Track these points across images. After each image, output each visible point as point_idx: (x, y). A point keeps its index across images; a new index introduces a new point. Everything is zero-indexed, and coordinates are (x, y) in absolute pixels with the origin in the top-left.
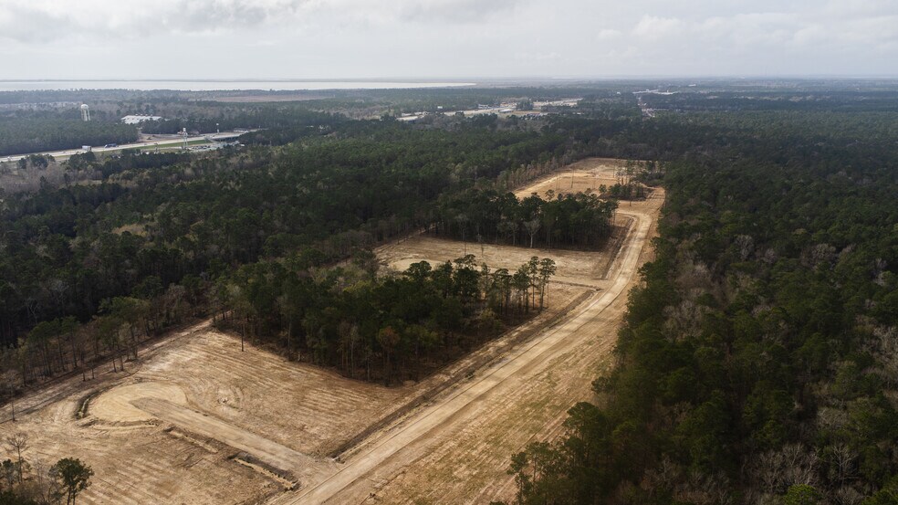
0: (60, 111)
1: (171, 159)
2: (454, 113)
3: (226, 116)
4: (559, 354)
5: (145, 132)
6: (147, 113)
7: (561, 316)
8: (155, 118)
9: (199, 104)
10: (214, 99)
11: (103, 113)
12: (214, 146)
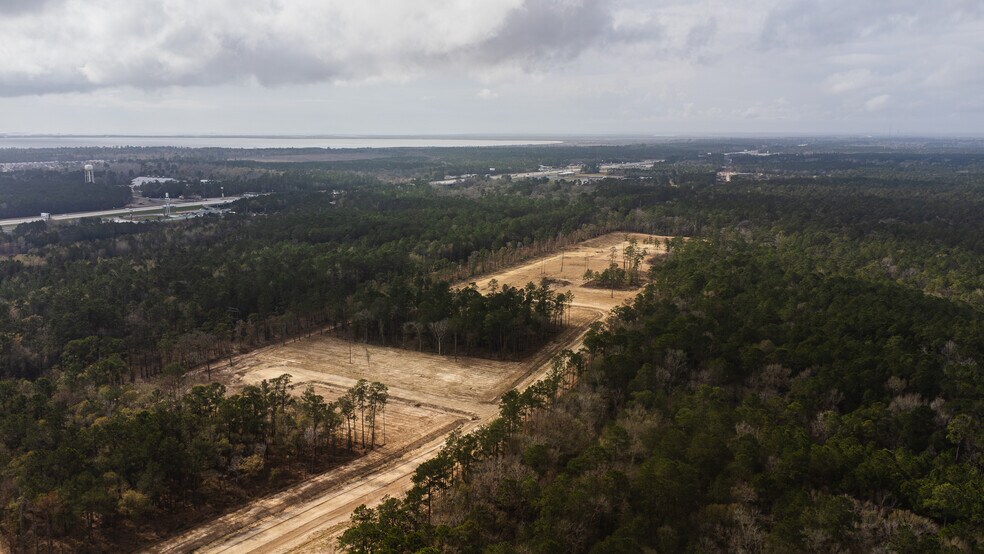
2: (500, 177)
4: (335, 523)
5: (144, 195)
7: (392, 458)
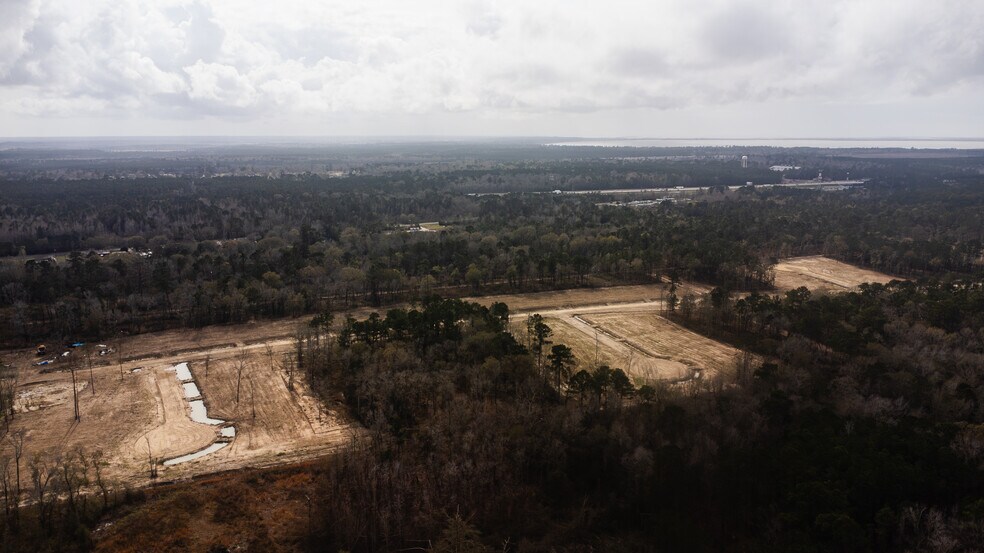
0: (725, 161)
1: (807, 192)
3: (858, 168)
5: (787, 177)
6: (790, 164)
8: (797, 168)
9: (835, 158)
10: (850, 155)
11: (756, 163)
12: (841, 188)
